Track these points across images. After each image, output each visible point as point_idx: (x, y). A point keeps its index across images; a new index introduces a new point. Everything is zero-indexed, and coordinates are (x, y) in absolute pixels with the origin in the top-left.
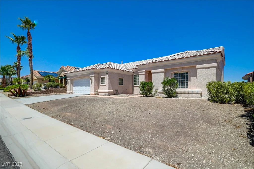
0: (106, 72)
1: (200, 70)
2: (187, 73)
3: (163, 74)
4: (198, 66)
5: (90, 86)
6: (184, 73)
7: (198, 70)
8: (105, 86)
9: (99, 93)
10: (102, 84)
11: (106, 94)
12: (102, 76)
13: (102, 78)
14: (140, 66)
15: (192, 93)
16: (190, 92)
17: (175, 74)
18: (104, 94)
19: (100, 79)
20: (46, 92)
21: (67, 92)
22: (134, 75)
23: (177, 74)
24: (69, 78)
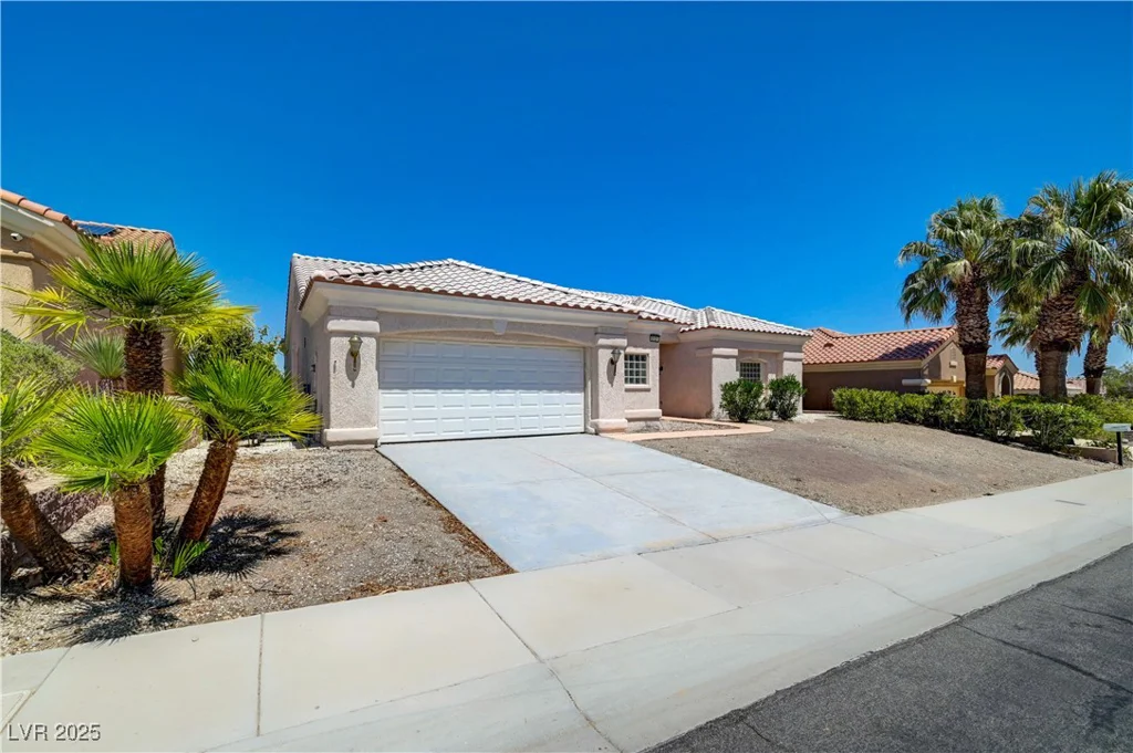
0: (651, 335)
1: (787, 362)
2: (759, 365)
3: (734, 360)
4: (787, 355)
6: (755, 365)
7: (785, 362)
8: (648, 390)
10: (626, 380)
12: (629, 350)
17: (741, 364)
18: (643, 424)
24: (374, 326)
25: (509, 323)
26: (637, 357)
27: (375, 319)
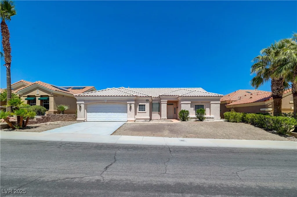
0: (146, 100)
1: (213, 104)
2: (203, 105)
3: (190, 105)
4: (212, 102)
5: (127, 112)
6: (202, 105)
7: (211, 104)
8: (146, 113)
9: (137, 119)
10: (139, 110)
11: (146, 120)
12: (140, 104)
13: (139, 105)
14: (164, 96)
15: (210, 118)
16: (209, 117)
17: (196, 105)
18: (144, 120)
19: (138, 106)
20: (42, 120)
21: (78, 119)
22: (152, 103)
23: (197, 105)
24: (83, 102)
25: (107, 100)
26: (143, 105)
27: (83, 101)
